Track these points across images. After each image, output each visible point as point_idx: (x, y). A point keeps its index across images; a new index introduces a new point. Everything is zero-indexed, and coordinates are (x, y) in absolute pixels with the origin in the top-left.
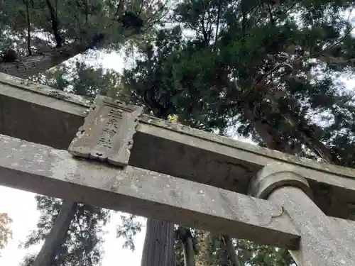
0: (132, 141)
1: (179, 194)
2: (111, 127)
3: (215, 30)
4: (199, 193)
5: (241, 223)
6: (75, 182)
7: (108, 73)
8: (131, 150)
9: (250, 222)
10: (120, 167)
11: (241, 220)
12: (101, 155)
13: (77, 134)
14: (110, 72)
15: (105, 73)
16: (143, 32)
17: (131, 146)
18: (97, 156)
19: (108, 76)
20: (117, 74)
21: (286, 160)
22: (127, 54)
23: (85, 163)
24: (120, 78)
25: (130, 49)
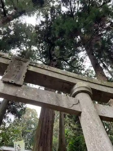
0: (25, 76)
1: (40, 96)
2: (18, 70)
3: (77, 7)
4: (48, 95)
5: (61, 107)
6: (3, 93)
7: (29, 26)
8: (24, 79)
9: (64, 107)
10: (20, 86)
11: (61, 106)
12: (13, 82)
13: (4, 73)
14: (30, 25)
15: (27, 25)
16: (45, 6)
17: (24, 77)
18: (11, 82)
19: (29, 27)
20: (33, 26)
21: (87, 80)
22: (37, 17)
23: (7, 84)
24: (34, 28)
25: (39, 14)
